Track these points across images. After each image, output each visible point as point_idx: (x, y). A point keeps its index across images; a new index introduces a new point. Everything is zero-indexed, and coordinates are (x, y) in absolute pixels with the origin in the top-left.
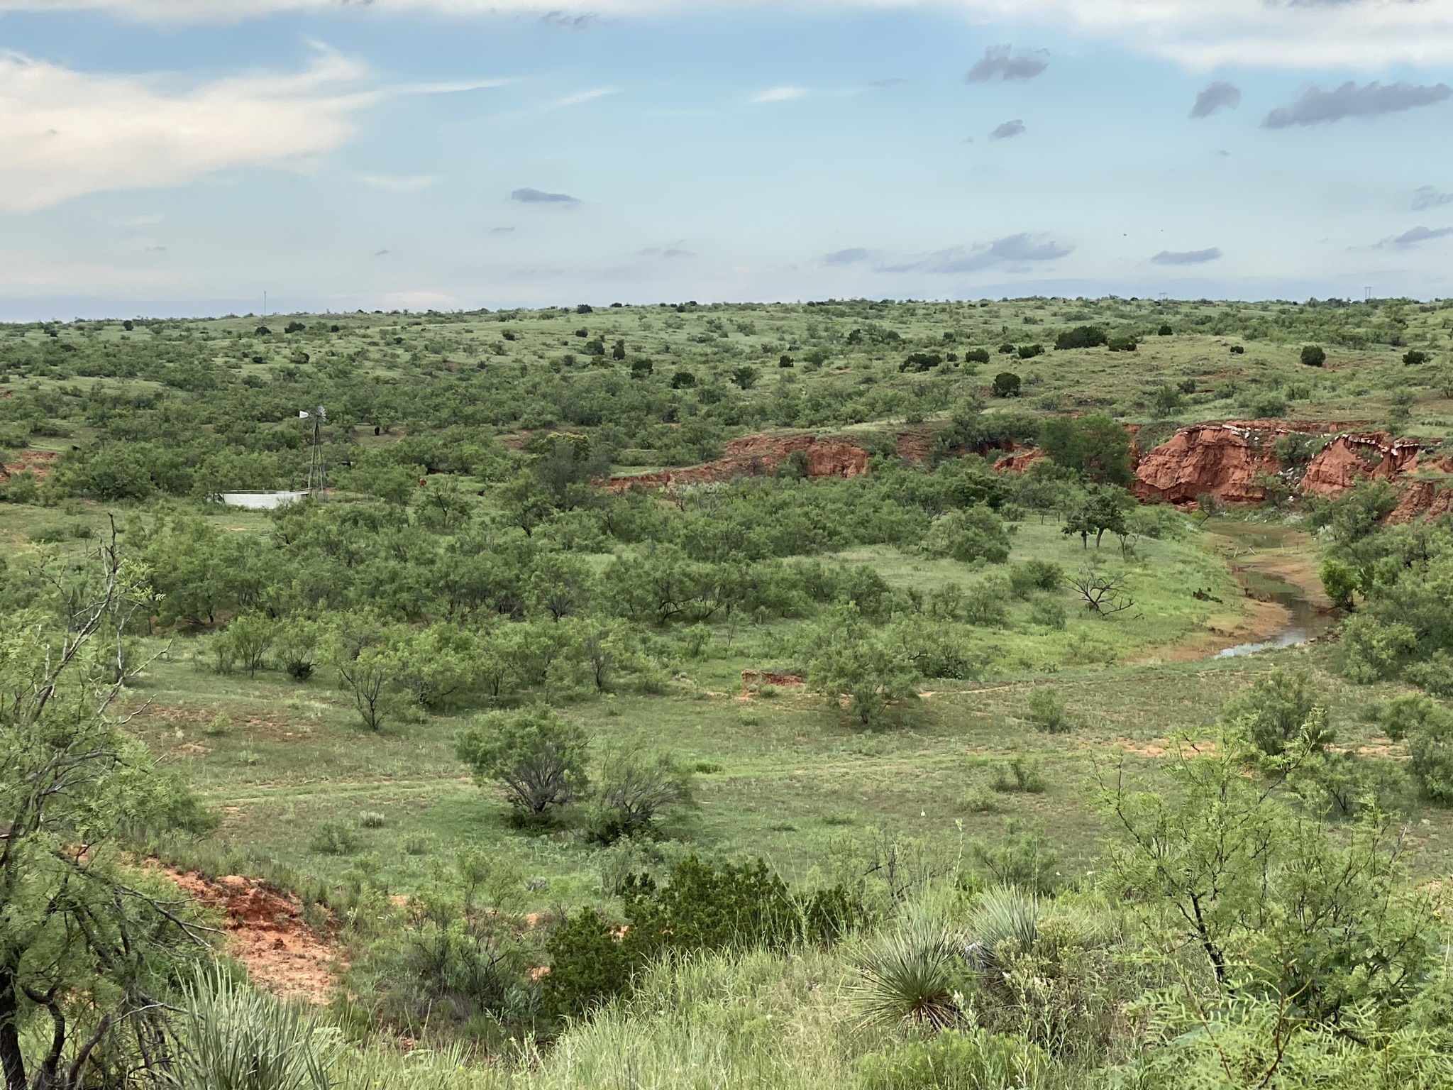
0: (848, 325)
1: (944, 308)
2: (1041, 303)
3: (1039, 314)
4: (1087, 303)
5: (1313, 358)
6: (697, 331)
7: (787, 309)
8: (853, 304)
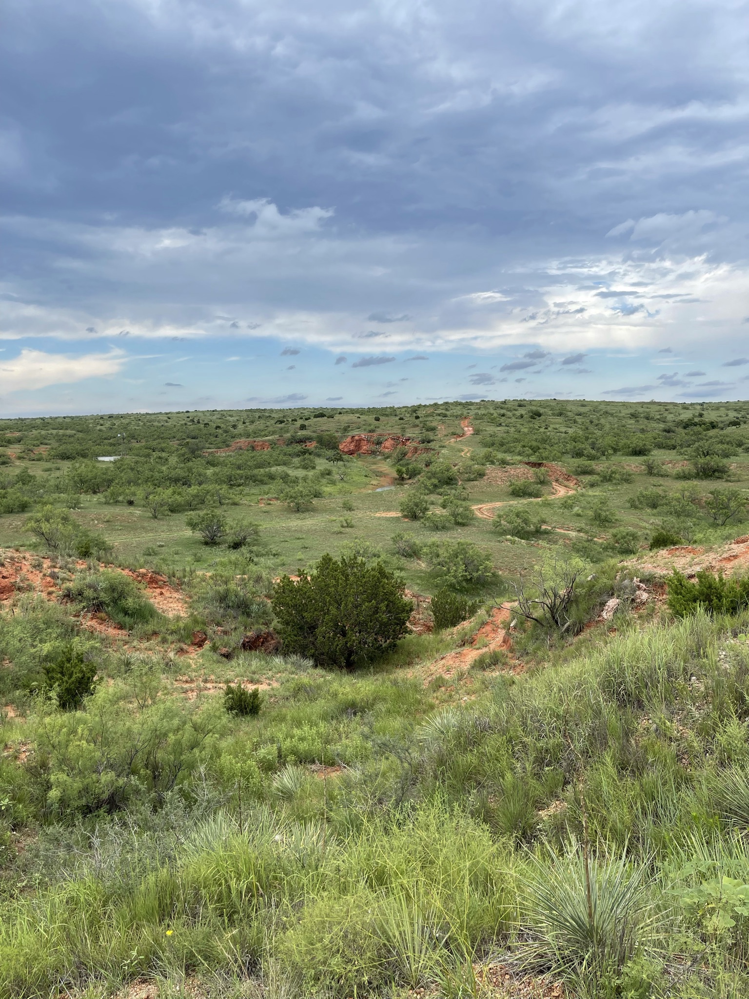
0: (257, 415)
1: (280, 410)
2: (304, 409)
3: (304, 411)
4: (315, 409)
5: (377, 419)
6: (218, 416)
7: (242, 411)
8: (257, 409)
